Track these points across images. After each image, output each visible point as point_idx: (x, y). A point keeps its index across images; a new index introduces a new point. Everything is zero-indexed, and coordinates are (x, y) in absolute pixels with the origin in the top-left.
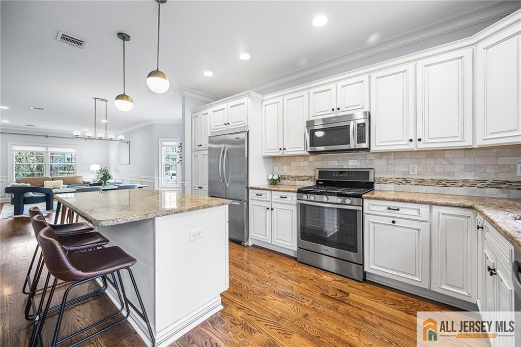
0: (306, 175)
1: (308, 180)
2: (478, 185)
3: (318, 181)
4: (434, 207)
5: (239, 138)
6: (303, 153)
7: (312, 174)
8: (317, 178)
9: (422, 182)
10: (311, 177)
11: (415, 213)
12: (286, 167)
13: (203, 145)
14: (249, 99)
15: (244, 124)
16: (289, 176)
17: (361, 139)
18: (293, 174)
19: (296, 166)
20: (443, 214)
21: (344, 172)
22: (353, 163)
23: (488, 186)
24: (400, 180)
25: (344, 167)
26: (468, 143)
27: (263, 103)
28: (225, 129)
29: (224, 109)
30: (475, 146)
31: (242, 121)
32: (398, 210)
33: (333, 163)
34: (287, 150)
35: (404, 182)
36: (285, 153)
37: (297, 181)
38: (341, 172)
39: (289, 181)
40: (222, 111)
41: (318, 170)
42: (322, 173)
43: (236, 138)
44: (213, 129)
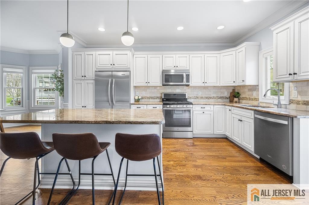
0: (155, 96)
1: (156, 99)
2: (217, 98)
3: (163, 99)
4: (215, 106)
5: (125, 75)
6: (159, 85)
7: (159, 95)
8: (163, 97)
9: (202, 98)
10: (158, 97)
11: (209, 108)
12: (144, 92)
13: (87, 77)
14: (130, 52)
15: (127, 66)
16: (145, 97)
17: (188, 81)
18: (148, 96)
19: (150, 92)
20: (217, 108)
21: (176, 94)
22: (178, 90)
23: (219, 98)
24: (195, 97)
25: (174, 92)
26: (218, 85)
27: (134, 56)
28: (110, 67)
29: (110, 54)
30: (220, 86)
31: (126, 65)
32: (204, 108)
33: (169, 90)
34: (150, 83)
35: (197, 98)
36: (149, 85)
37: (150, 99)
38: (174, 95)
39: (145, 99)
40: (108, 55)
41: (163, 94)
42: (165, 95)
43: (122, 75)
44: (98, 66)
